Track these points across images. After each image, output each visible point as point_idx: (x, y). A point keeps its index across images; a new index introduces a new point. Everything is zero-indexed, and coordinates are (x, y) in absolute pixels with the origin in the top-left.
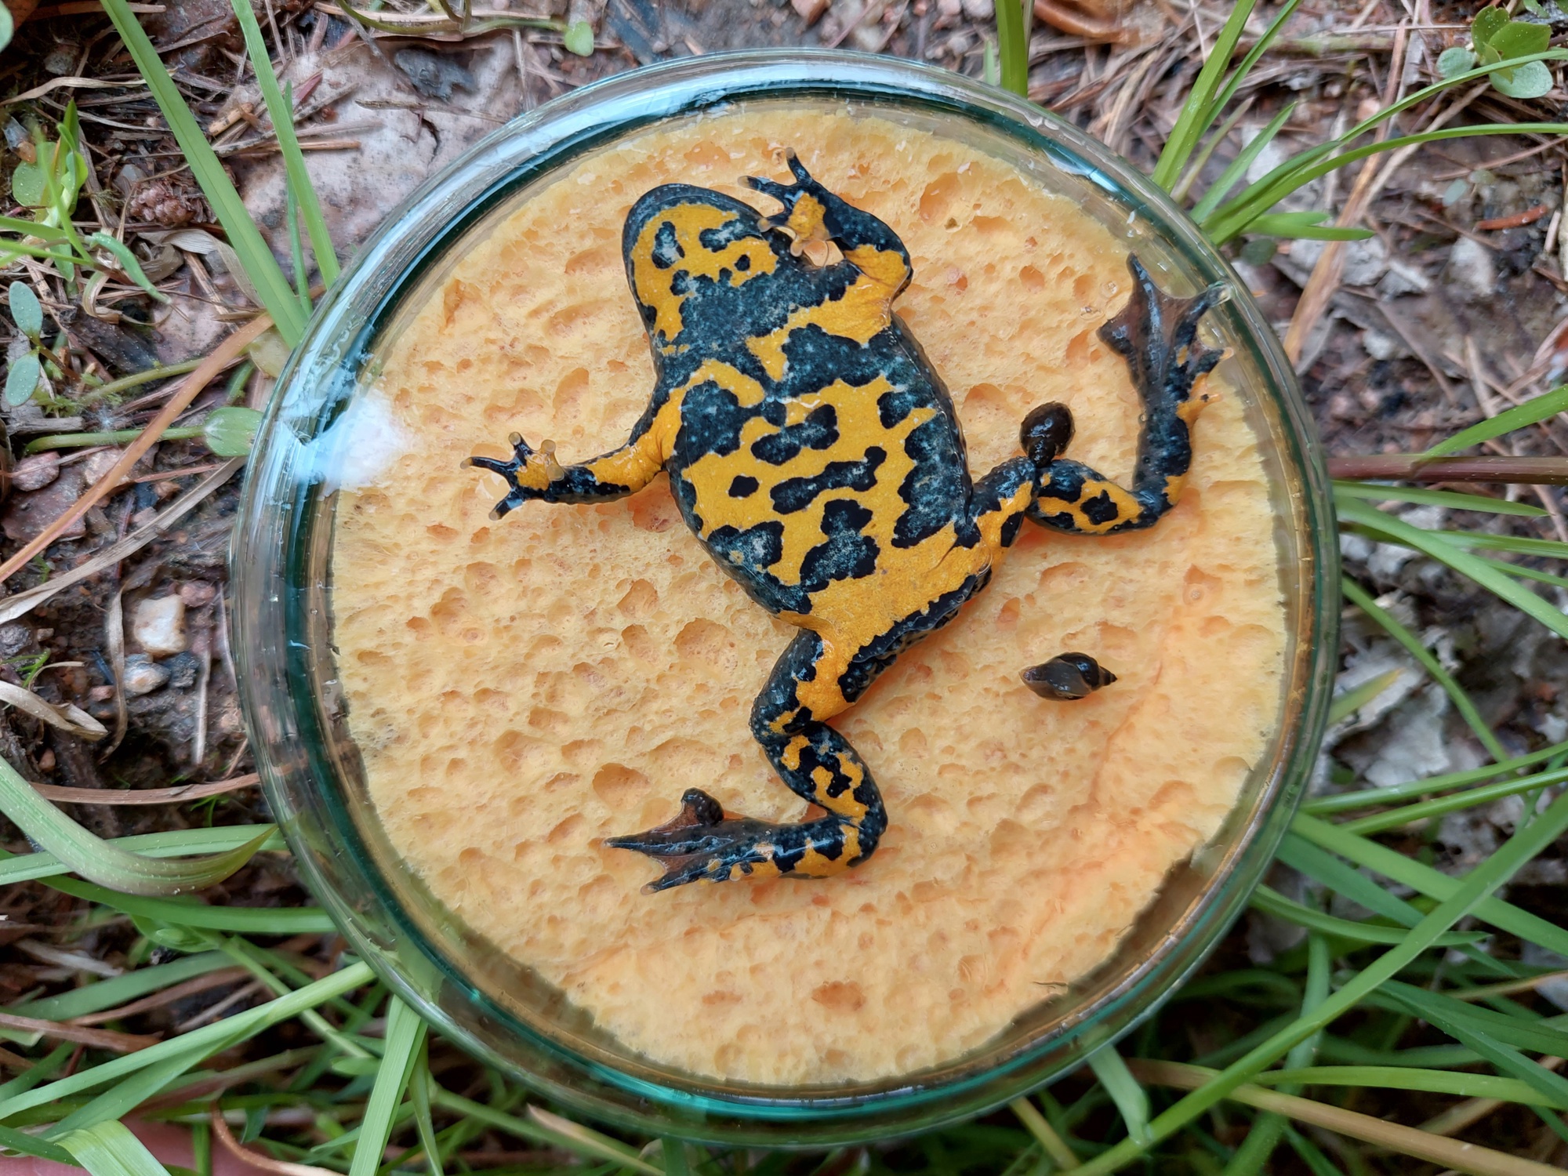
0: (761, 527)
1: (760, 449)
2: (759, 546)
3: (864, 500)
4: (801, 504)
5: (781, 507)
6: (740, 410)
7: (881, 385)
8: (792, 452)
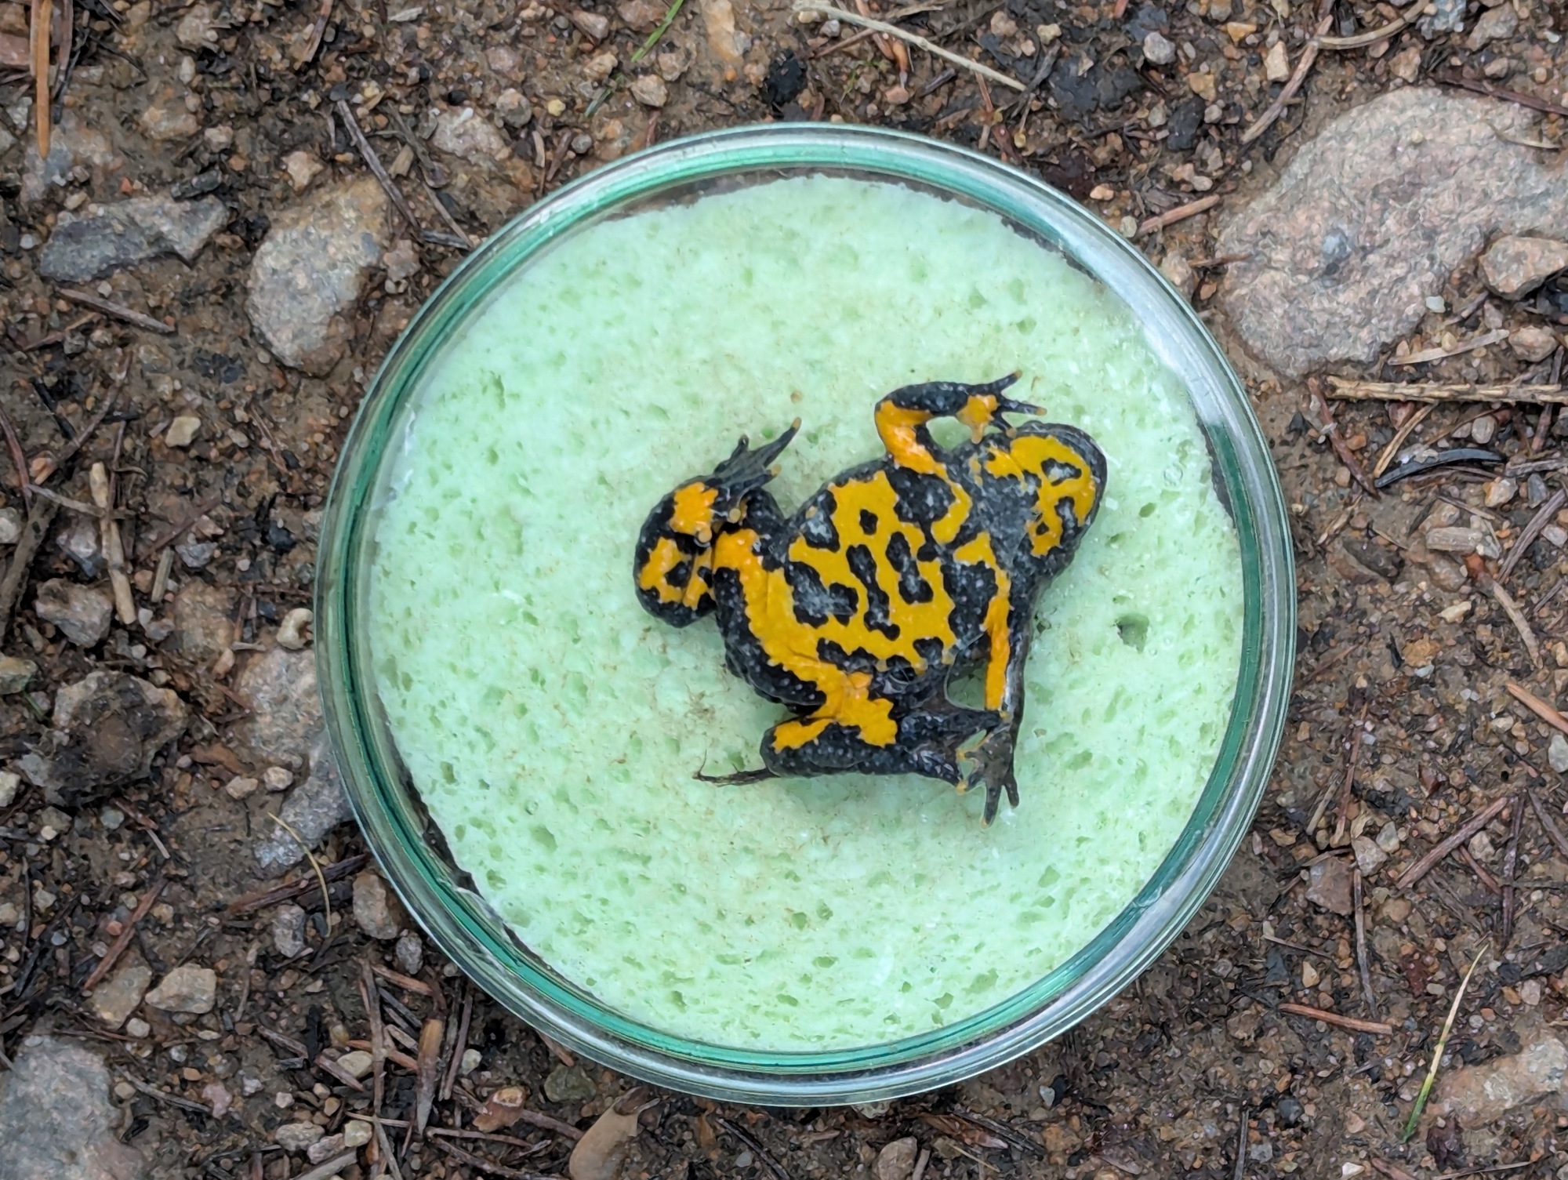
0: (835, 535)
1: (898, 537)
2: (820, 530)
3: (857, 619)
4: (855, 569)
5: (852, 553)
6: (930, 521)
7: (950, 640)
8: (897, 565)
